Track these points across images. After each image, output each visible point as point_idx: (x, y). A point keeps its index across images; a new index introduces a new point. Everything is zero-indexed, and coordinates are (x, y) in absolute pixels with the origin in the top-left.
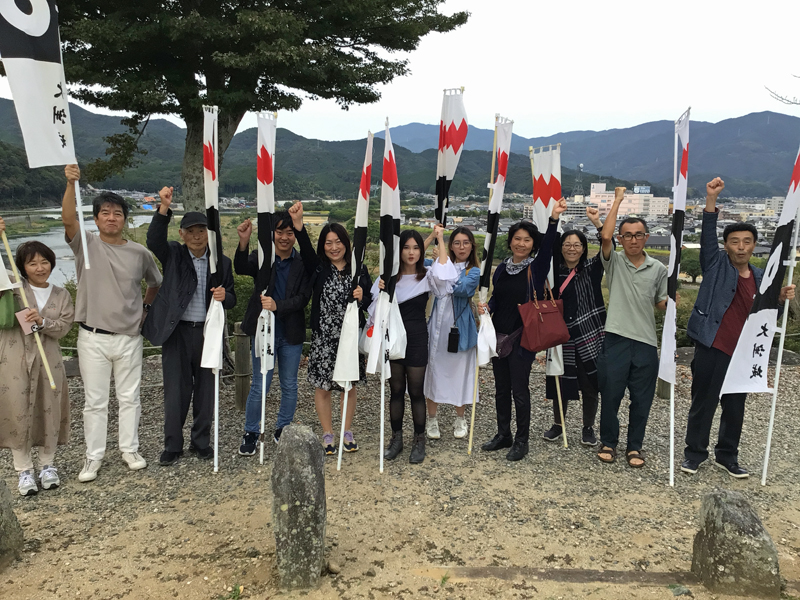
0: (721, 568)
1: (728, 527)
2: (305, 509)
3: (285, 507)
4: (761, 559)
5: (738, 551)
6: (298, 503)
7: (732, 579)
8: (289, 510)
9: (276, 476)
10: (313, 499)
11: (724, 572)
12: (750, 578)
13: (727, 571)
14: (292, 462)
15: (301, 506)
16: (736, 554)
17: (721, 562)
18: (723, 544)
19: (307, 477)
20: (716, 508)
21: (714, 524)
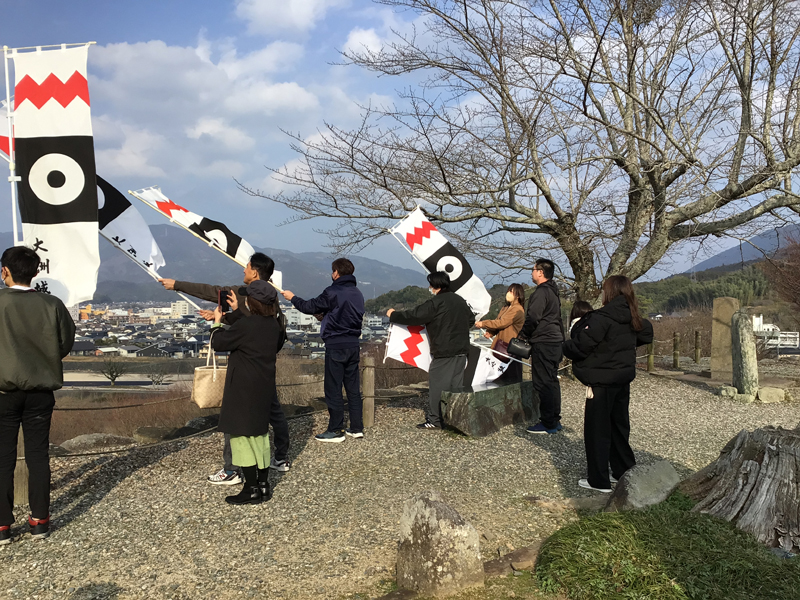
0: (440, 569)
1: (443, 523)
4: (469, 548)
5: (451, 546)
7: (450, 576)
11: (443, 572)
12: (463, 571)
13: (445, 570)
16: (451, 550)
17: (440, 562)
18: (440, 543)
20: (428, 509)
21: (427, 526)
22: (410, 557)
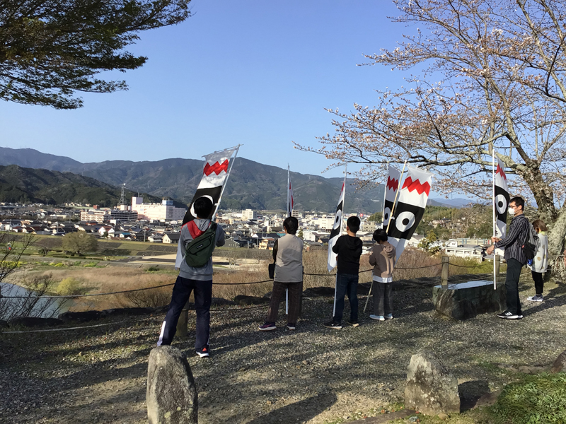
0: (432, 399)
1: (435, 372)
2: (185, 412)
3: (168, 415)
4: (451, 388)
5: (440, 386)
6: (179, 409)
7: (438, 404)
8: (172, 416)
9: (160, 390)
10: (191, 403)
12: (447, 402)
13: (435, 400)
14: (172, 376)
15: (182, 410)
16: (440, 388)
17: (432, 395)
18: (433, 383)
19: (185, 386)
20: (426, 362)
21: (425, 372)
22: (413, 390)
